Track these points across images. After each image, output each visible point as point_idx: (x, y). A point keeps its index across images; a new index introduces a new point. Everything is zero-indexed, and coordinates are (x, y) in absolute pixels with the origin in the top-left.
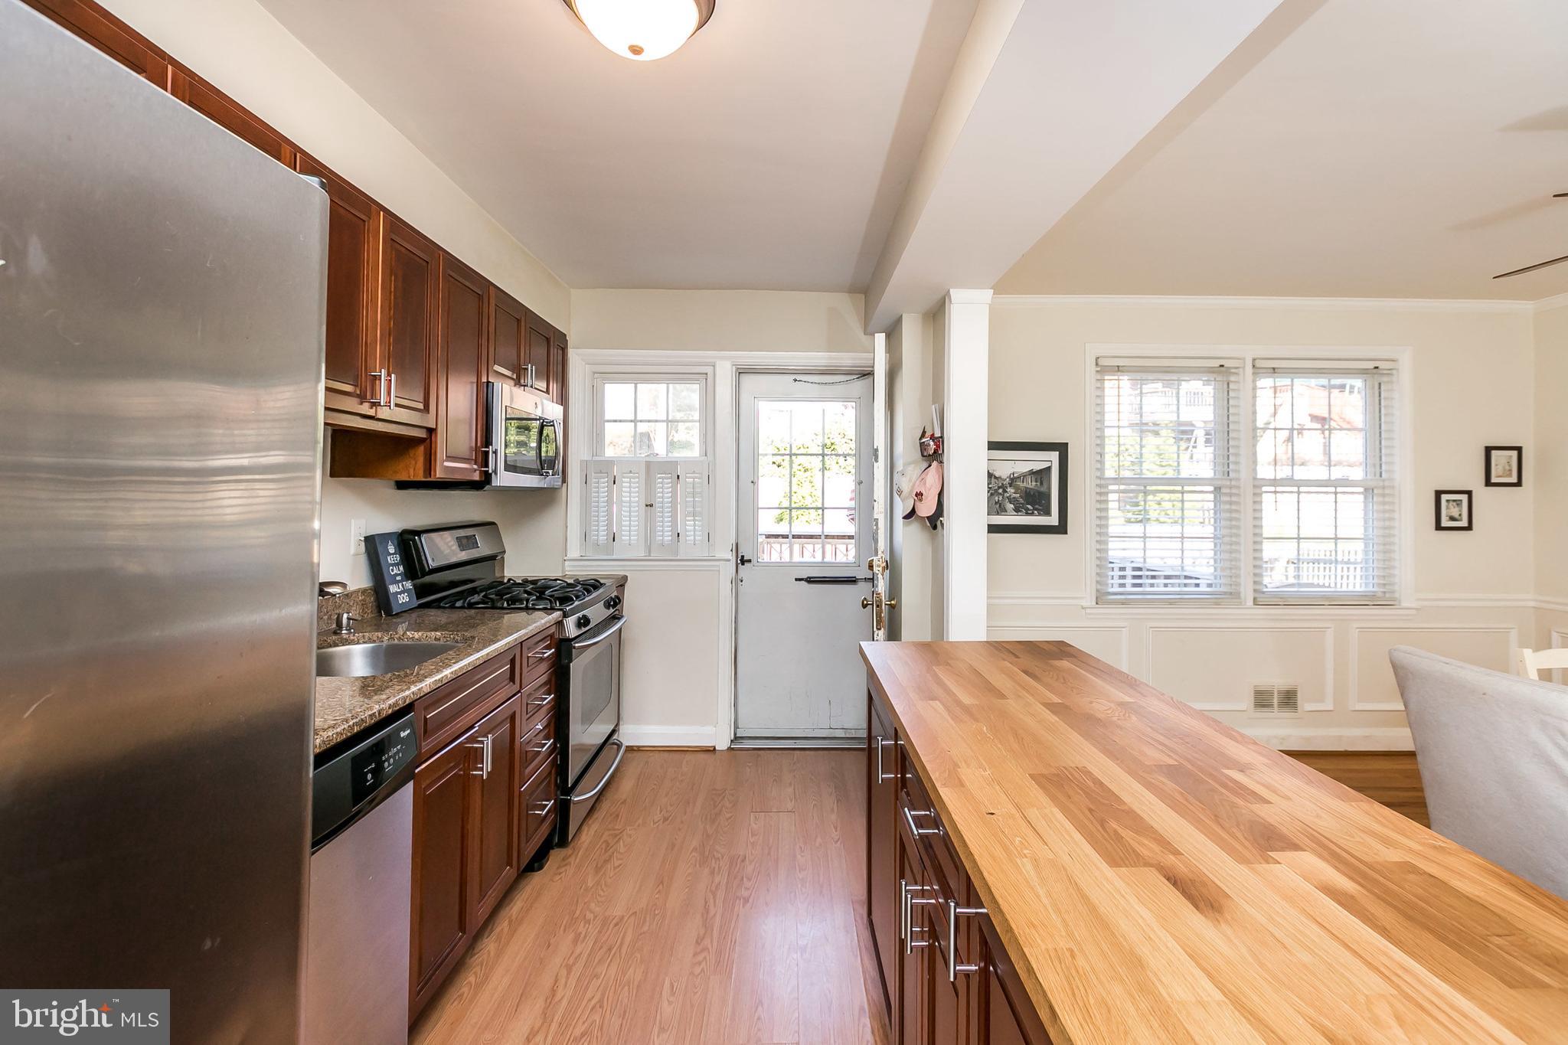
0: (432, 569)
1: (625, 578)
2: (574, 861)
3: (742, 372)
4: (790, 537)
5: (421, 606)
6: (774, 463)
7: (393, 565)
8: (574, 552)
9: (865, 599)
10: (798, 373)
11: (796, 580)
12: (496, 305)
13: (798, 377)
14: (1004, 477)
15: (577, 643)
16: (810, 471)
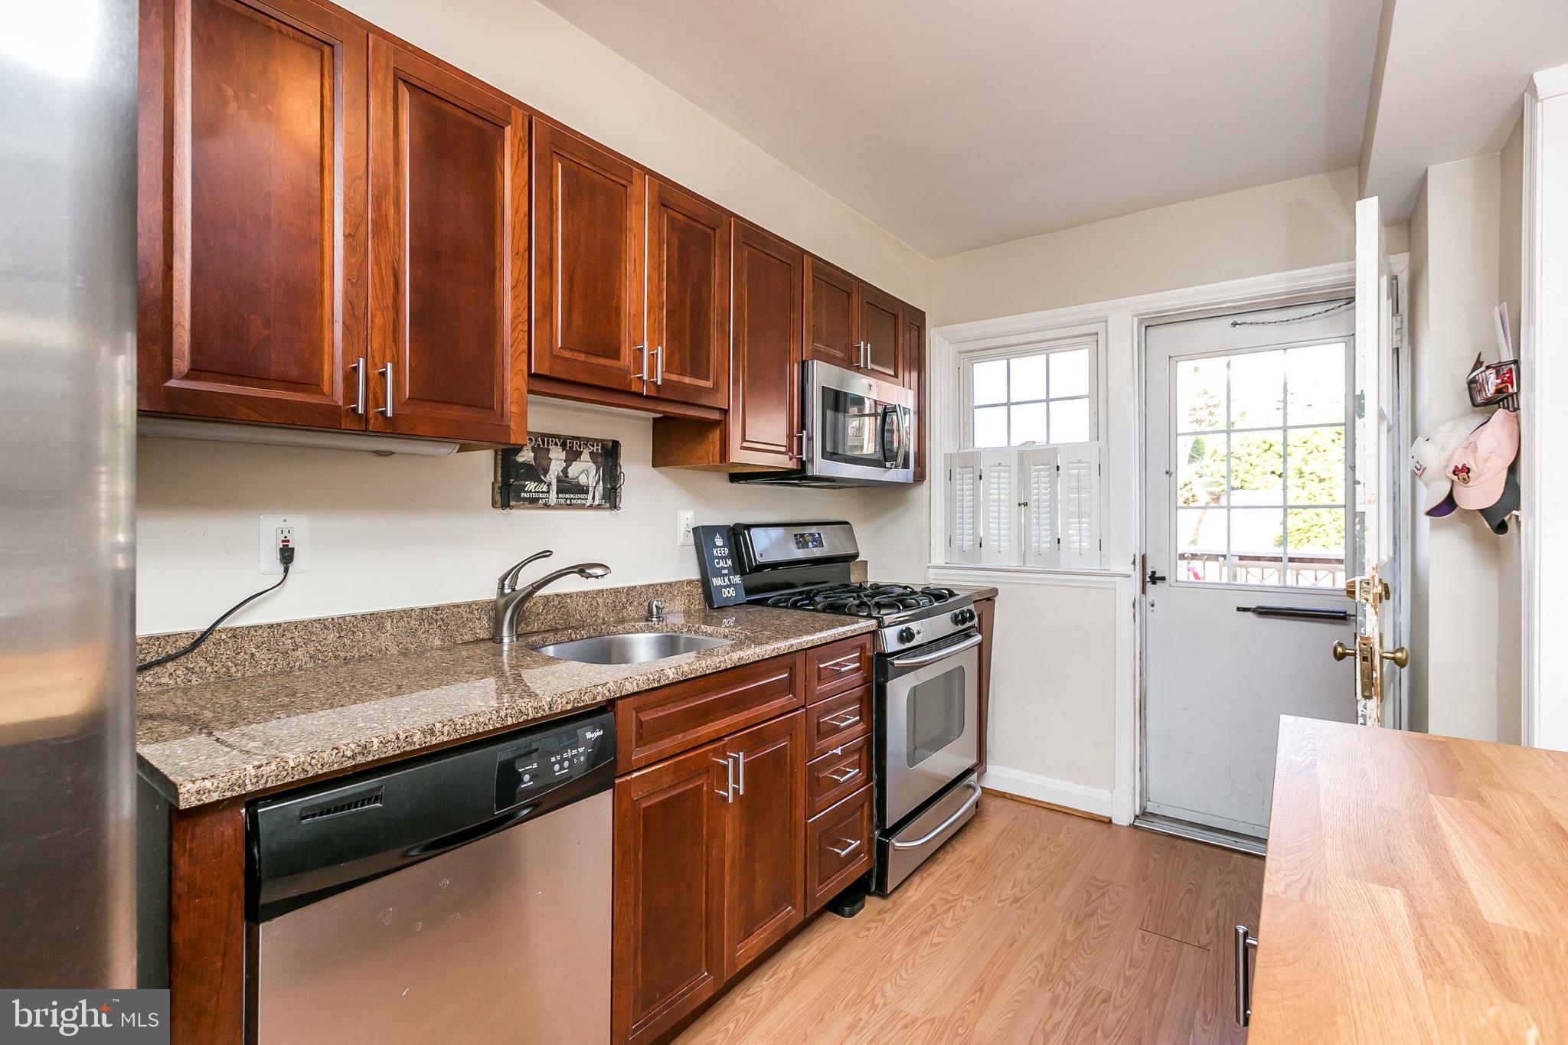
0: (760, 565)
1: (995, 591)
2: (891, 919)
3: (1150, 323)
4: (1285, 560)
5: (749, 602)
6: (1273, 473)
7: (721, 558)
8: (938, 559)
9: (1340, 644)
10: (1239, 313)
11: (1239, 609)
12: (814, 276)
13: (1239, 319)
15: (898, 658)
16: (1328, 481)
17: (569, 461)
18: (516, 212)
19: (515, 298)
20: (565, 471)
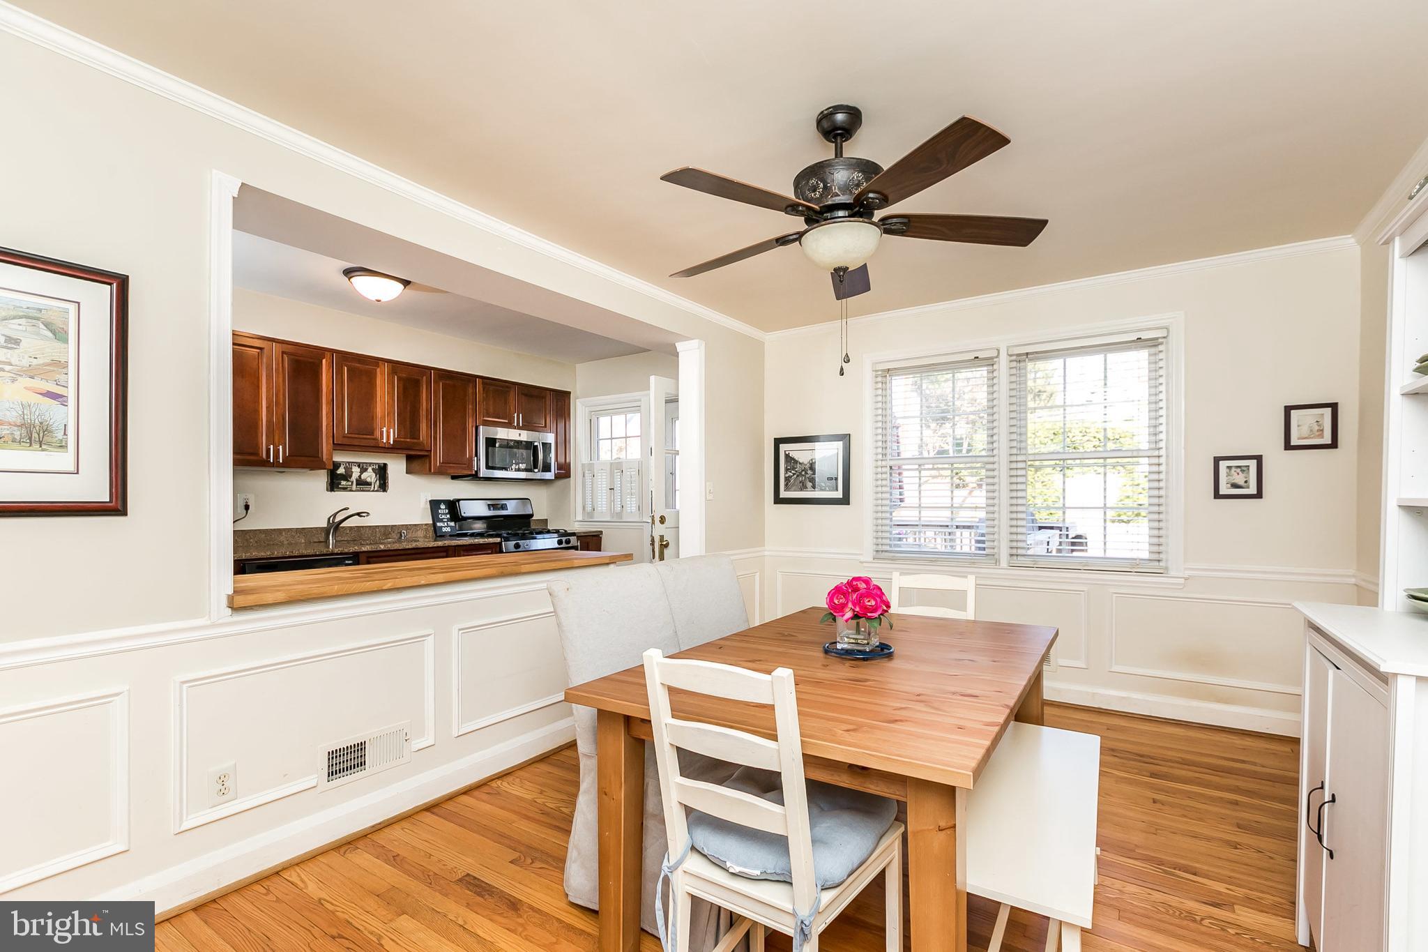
0: (464, 518)
1: (601, 532)
7: (443, 514)
8: (579, 517)
12: (484, 387)
14: (806, 463)
17: (362, 473)
18: (328, 387)
19: (327, 418)
20: (360, 476)
